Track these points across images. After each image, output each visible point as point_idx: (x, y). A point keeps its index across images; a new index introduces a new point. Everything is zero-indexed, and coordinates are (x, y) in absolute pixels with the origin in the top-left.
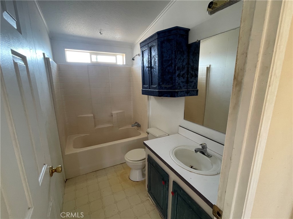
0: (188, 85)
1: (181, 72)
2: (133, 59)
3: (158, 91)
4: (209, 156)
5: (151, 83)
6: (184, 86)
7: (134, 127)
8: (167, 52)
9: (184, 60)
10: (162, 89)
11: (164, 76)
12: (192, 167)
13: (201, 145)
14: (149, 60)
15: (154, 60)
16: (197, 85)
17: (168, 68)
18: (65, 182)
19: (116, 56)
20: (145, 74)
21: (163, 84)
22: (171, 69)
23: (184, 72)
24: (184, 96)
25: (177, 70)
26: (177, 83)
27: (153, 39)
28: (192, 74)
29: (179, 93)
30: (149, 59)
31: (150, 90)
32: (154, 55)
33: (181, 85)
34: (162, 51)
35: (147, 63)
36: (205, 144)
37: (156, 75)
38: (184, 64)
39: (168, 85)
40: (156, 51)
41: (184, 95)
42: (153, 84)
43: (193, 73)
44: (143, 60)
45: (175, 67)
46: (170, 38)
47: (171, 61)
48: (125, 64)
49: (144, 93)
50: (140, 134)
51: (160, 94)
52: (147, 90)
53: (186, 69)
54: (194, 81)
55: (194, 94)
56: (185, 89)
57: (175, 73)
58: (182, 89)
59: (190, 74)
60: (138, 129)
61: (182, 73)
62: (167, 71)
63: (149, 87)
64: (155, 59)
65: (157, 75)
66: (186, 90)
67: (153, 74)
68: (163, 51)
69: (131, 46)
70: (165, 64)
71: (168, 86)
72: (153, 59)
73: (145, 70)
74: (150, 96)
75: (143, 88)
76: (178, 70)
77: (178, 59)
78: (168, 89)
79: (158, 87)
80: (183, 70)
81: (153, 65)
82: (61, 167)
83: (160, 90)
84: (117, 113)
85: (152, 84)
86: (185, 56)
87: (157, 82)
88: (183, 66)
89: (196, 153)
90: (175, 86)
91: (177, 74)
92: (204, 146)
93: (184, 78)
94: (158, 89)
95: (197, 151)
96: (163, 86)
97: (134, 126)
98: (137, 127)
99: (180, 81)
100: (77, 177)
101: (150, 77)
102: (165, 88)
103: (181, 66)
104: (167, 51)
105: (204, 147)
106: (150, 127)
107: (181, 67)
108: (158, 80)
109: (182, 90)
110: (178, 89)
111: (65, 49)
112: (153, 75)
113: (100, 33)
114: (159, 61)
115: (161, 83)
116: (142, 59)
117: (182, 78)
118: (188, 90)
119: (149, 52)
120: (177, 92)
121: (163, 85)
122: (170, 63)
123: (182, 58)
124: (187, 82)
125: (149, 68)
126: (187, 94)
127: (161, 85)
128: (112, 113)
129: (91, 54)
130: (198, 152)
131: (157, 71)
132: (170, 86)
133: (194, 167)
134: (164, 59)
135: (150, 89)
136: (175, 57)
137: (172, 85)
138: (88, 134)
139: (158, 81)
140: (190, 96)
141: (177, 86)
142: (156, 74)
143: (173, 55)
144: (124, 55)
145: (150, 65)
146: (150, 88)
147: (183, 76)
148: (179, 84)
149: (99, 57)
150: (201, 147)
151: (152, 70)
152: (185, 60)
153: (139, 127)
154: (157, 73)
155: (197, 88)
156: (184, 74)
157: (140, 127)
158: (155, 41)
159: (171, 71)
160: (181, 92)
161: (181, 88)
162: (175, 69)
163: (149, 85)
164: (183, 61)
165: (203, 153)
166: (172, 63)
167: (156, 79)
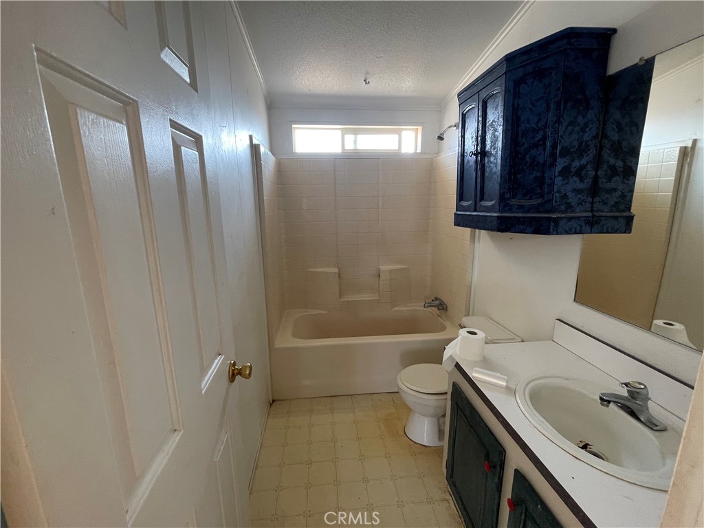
0: (597, 199)
1: (573, 160)
2: (441, 138)
3: (498, 217)
4: (652, 425)
5: (481, 194)
6: (580, 204)
7: (429, 309)
8: (531, 109)
9: (586, 125)
10: (510, 210)
11: (518, 176)
12: (585, 447)
13: (627, 384)
14: (480, 133)
15: (493, 134)
16: (631, 201)
17: (533, 152)
18: (271, 404)
19: (399, 132)
20: (466, 172)
21: (513, 198)
22: (540, 154)
23: (583, 161)
24: (581, 233)
25: (559, 157)
26: (557, 195)
27: (495, 76)
28: (613, 168)
29: (562, 223)
30: (478, 131)
31: (475, 213)
32: (493, 121)
33: (570, 200)
34: (518, 105)
35: (473, 142)
36: (640, 384)
37: (496, 172)
38: (586, 137)
39: (530, 199)
40: (499, 108)
41: (578, 228)
42: (485, 196)
43: (620, 164)
44: (463, 137)
45: (554, 146)
46: (543, 67)
47: (541, 133)
48: (419, 150)
49: (460, 221)
50: (444, 328)
51: (504, 225)
52: (468, 213)
53: (592, 152)
54: (621, 187)
55: (616, 228)
56: (586, 211)
57: (553, 165)
58: (573, 211)
59: (605, 167)
60: (439, 316)
61: (576, 164)
62: (528, 159)
63: (473, 207)
64: (496, 130)
65: (499, 173)
66: (590, 214)
67: (488, 170)
68: (521, 106)
69: (439, 106)
70: (524, 140)
71: (527, 203)
72: (491, 132)
73: (466, 161)
74: (477, 230)
75: (458, 208)
76: (563, 155)
77: (565, 124)
78: (528, 211)
79: (499, 205)
80: (581, 156)
81: (488, 147)
82: (251, 367)
83: (505, 212)
84: (391, 271)
85: (482, 199)
86: (591, 115)
87: (497, 193)
88: (580, 144)
89: (603, 405)
90: (549, 201)
91: (558, 168)
92: (637, 390)
93: (582, 180)
94: (499, 211)
95: (609, 402)
96: (514, 202)
97: (429, 306)
98: (439, 309)
99: (569, 188)
100: (292, 399)
101: (479, 180)
102: (521, 208)
103: (576, 144)
104: (533, 105)
105: (638, 393)
106: (473, 312)
107: (574, 147)
108: (500, 186)
109: (573, 215)
110: (560, 212)
111: (293, 126)
112: (486, 174)
113: (365, 80)
114: (506, 133)
115: (507, 196)
116: (460, 135)
117: (575, 178)
118: (594, 215)
119: (480, 114)
120: (556, 221)
121: (514, 200)
122: (539, 136)
123: (580, 120)
124: (594, 190)
125: (477, 157)
126: (592, 225)
127: (509, 199)
128: (379, 270)
129: (344, 132)
130: (612, 405)
131: (499, 161)
132: (534, 202)
133: (594, 449)
134: (520, 128)
135: (475, 211)
136: (555, 119)
137: (540, 201)
138: (324, 312)
139: (500, 190)
140: (602, 232)
141: (556, 202)
142: (494, 170)
143: (550, 114)
144: (420, 128)
145: (481, 149)
146: (478, 209)
147: (579, 173)
148: (565, 196)
149: (361, 137)
150: (624, 392)
151: (486, 160)
152: (590, 126)
153: (443, 309)
154: (499, 168)
155: (629, 209)
156: (582, 168)
157: (446, 310)
158: (498, 82)
159: (541, 161)
160: (570, 219)
161: (569, 207)
162: (553, 155)
163: (476, 201)
164: (583, 130)
165: (633, 414)
166: (545, 138)
167: (494, 184)
